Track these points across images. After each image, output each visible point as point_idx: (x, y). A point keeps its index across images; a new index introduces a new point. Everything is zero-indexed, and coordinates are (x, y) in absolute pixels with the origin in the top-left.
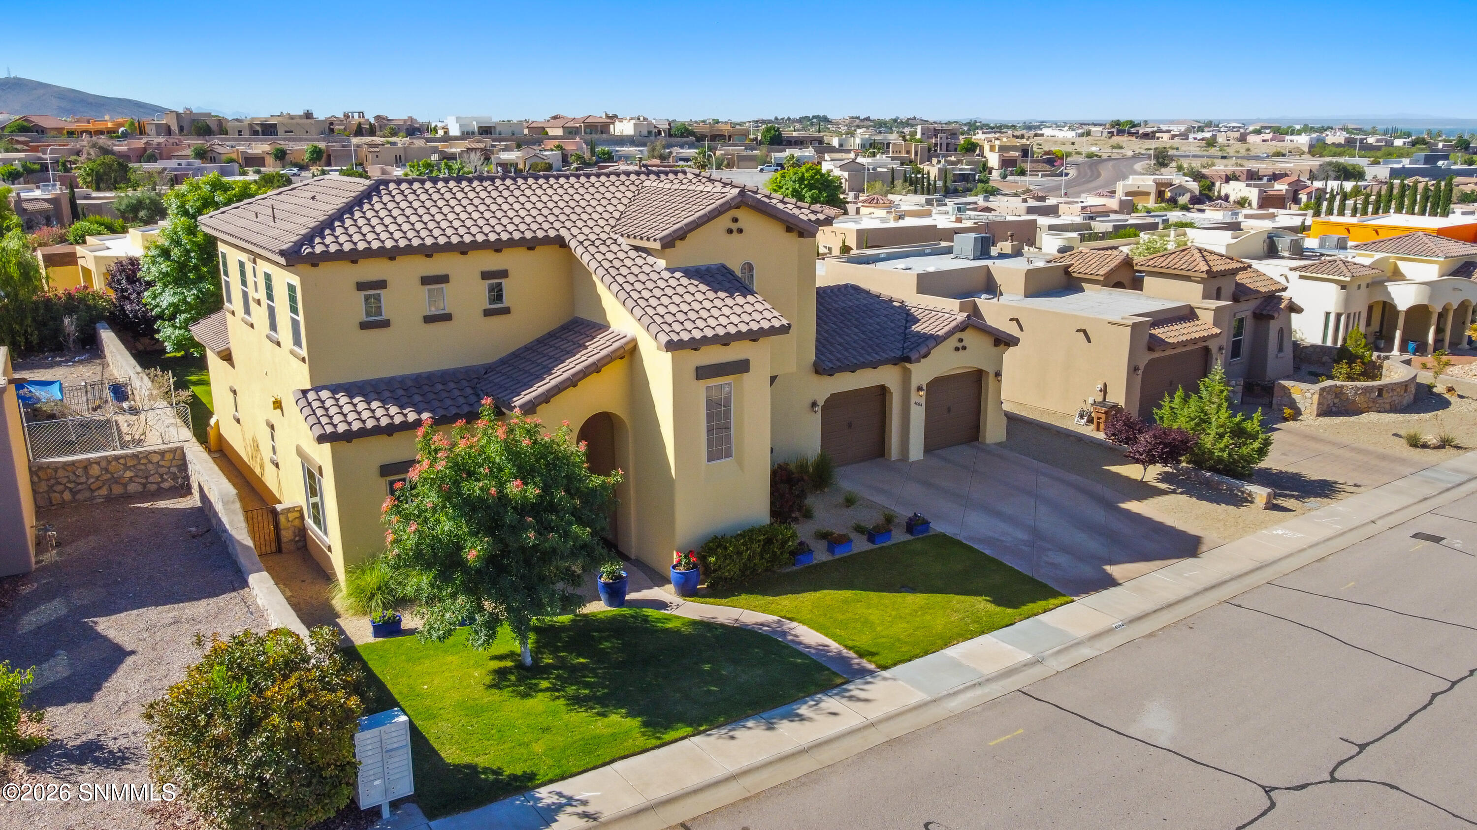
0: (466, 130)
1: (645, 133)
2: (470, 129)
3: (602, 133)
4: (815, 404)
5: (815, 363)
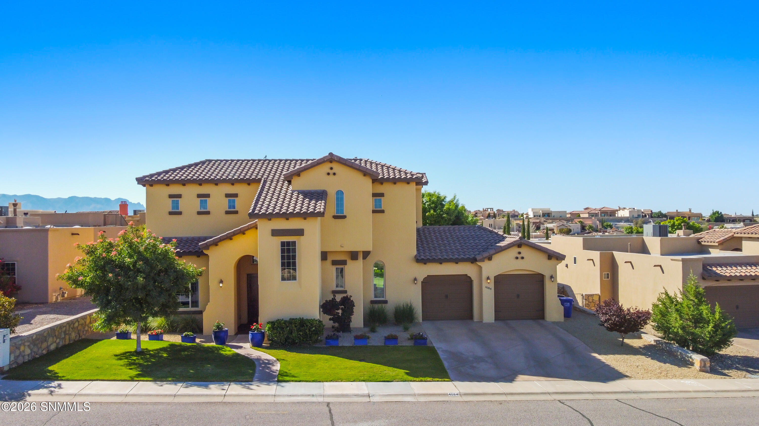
1: (636, 215)
2: (538, 214)
3: (611, 216)
4: (415, 279)
5: (416, 256)
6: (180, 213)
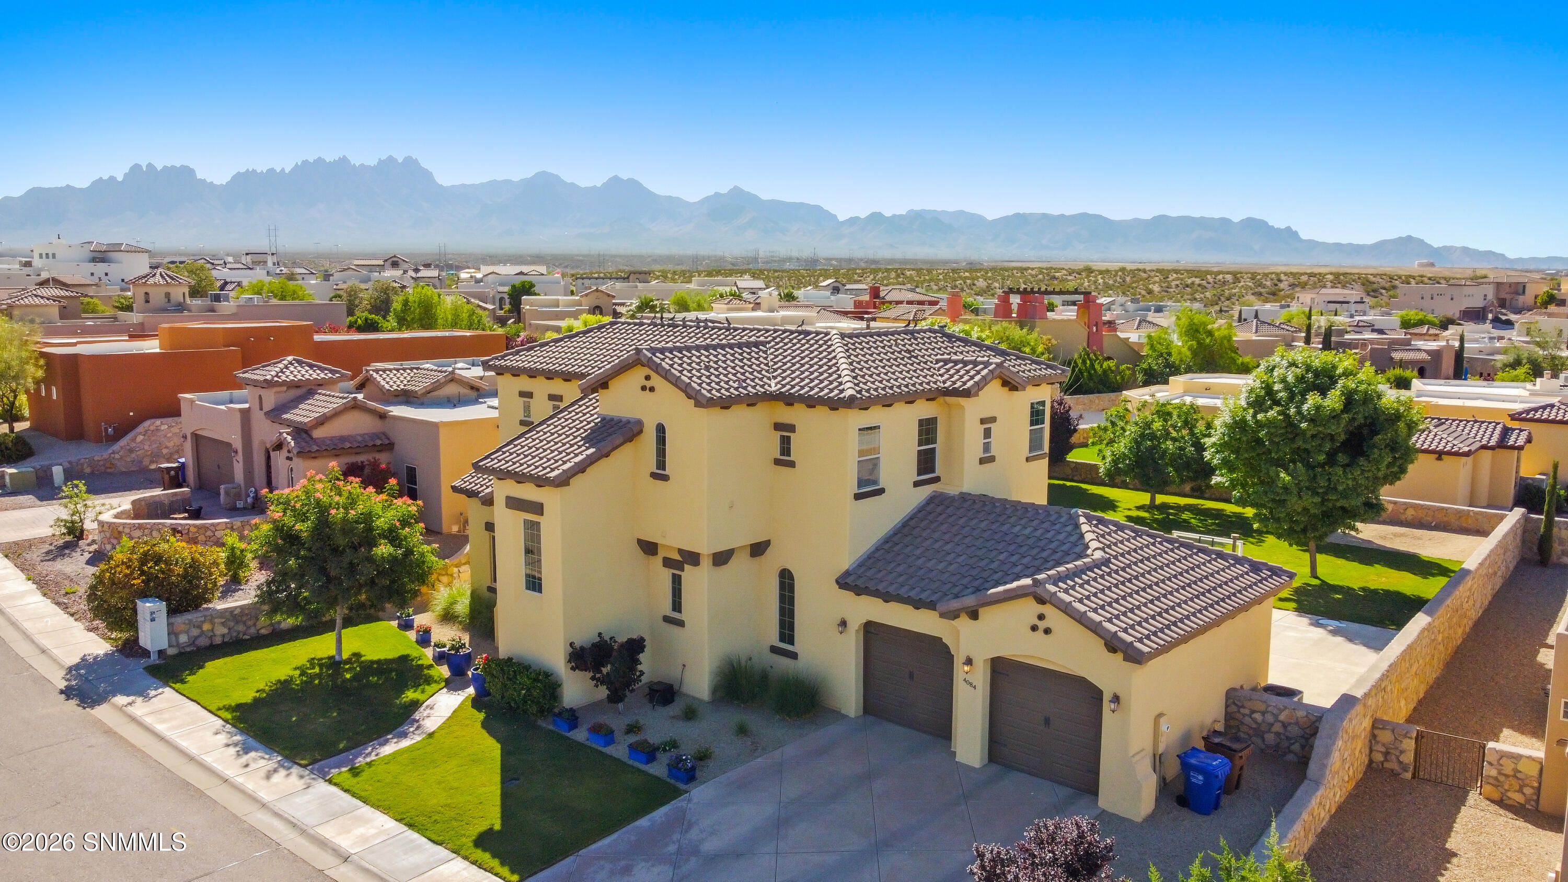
4: (843, 624)
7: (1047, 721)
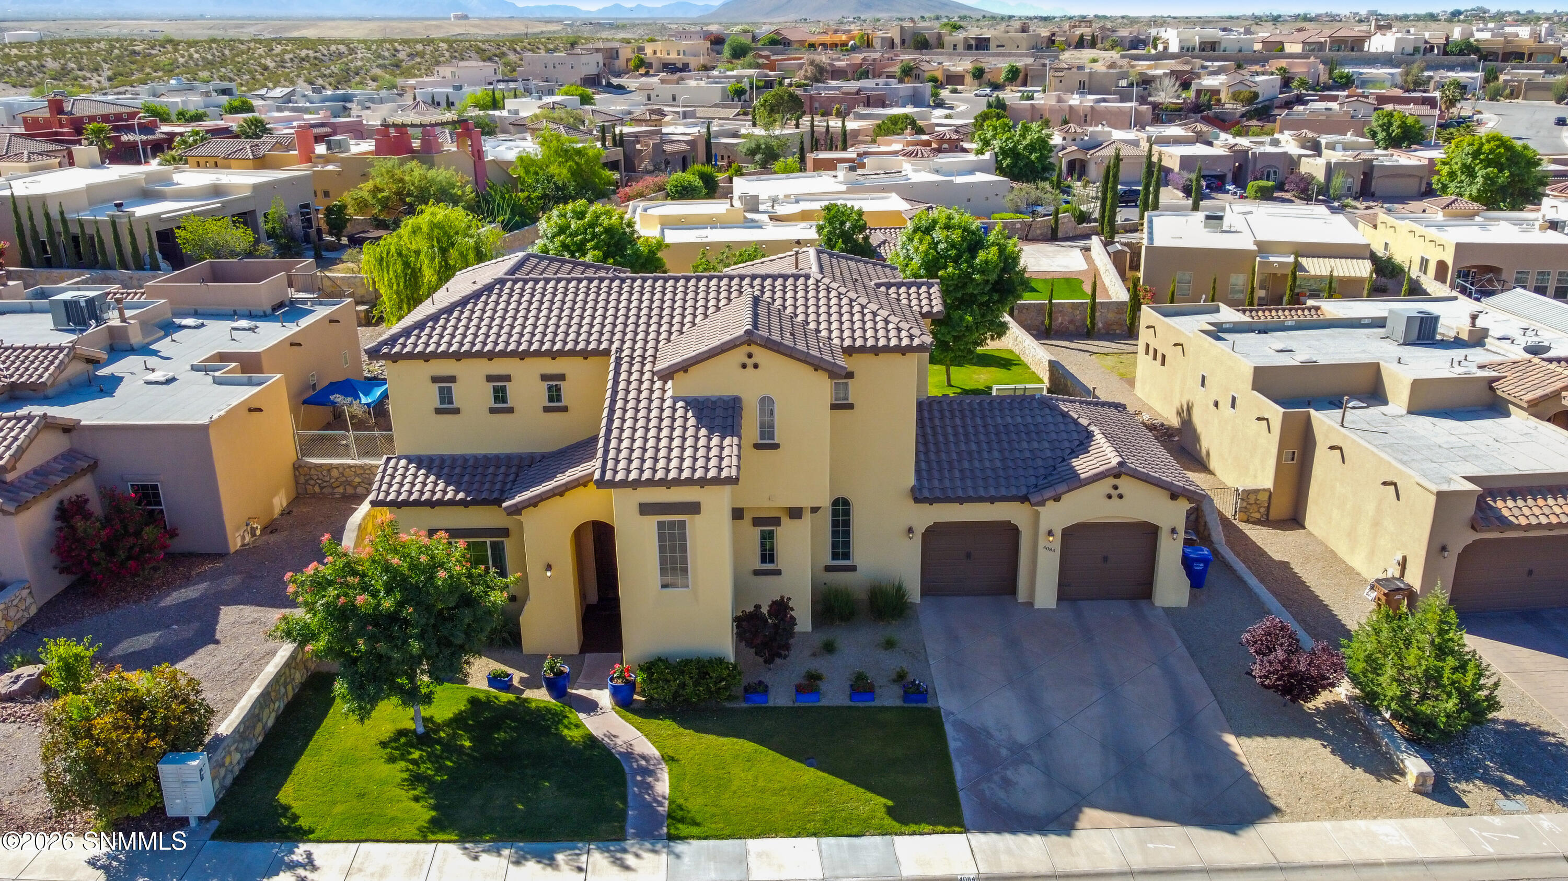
0: (1186, 45)
1: (1410, 49)
2: (1191, 45)
3: (1352, 50)
4: (910, 530)
5: (913, 489)
6: (457, 411)
7: (1105, 559)
